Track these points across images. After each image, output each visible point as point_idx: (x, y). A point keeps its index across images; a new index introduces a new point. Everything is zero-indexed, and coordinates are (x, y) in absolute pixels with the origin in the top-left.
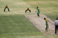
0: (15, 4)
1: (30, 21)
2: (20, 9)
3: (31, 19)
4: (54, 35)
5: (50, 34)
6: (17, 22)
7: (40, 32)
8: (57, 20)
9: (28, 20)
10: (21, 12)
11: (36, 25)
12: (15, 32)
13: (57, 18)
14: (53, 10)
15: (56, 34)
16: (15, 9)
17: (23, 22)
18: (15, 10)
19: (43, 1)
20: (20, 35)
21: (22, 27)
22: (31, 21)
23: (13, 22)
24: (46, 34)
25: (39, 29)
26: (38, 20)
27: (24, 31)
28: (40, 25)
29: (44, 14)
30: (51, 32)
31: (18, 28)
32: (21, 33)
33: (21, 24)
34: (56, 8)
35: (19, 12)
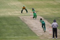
0: (8, 4)
1: (25, 24)
3: (26, 21)
4: (52, 39)
5: (47, 38)
7: (36, 35)
8: (55, 22)
9: (23, 22)
11: (32, 27)
12: (8, 35)
13: (55, 20)
14: (51, 11)
15: (54, 38)
18: (8, 11)
19: (40, 1)
20: (15, 38)
21: (16, 30)
23: (6, 24)
24: (42, 38)
25: (36, 32)
27: (18, 35)
28: (36, 28)
29: (41, 15)
30: (48, 36)
31: (12, 31)
33: (15, 27)
34: (54, 9)
35: (13, 13)
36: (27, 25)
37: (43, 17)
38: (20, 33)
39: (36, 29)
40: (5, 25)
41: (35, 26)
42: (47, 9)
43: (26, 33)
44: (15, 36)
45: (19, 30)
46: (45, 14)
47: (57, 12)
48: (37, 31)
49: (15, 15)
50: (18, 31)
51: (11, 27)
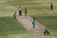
0: (5, 8)
2: (10, 12)
6: (8, 23)
7: (26, 30)
9: (17, 21)
10: (10, 15)
11: (23, 25)
12: (6, 31)
16: (6, 12)
17: (13, 23)
19: (29, 5)
22: (19, 21)
26: (24, 20)
29: (29, 15)
31: (9, 27)
32: (11, 32)
36: (19, 23)
37: (31, 17)
39: (26, 26)
40: (3, 23)
42: (34, 10)
44: (11, 31)
47: (41, 13)
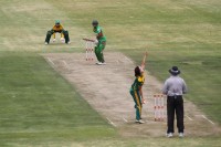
1: (67, 81)
2: (26, 29)
3: (71, 72)
4: (164, 137)
5: (148, 134)
7: (107, 124)
9: (58, 76)
11: (92, 95)
12: (4, 125)
14: (160, 35)
17: (39, 84)
18: (4, 36)
21: (32, 106)
22: (71, 78)
24: (130, 135)
25: (104, 112)
26: (97, 75)
27: (40, 123)
28: (106, 98)
31: (19, 107)
34: (171, 27)
35: (20, 41)
36: (72, 87)
37: (130, 56)
38: (46, 116)
39: (108, 102)
41: (101, 91)
42: (148, 27)
43: (67, 116)
44: (27, 125)
45: (42, 105)
46: (139, 47)
47: (183, 38)
48: (108, 108)
49: (27, 48)
50: (40, 108)
51: (14, 94)
